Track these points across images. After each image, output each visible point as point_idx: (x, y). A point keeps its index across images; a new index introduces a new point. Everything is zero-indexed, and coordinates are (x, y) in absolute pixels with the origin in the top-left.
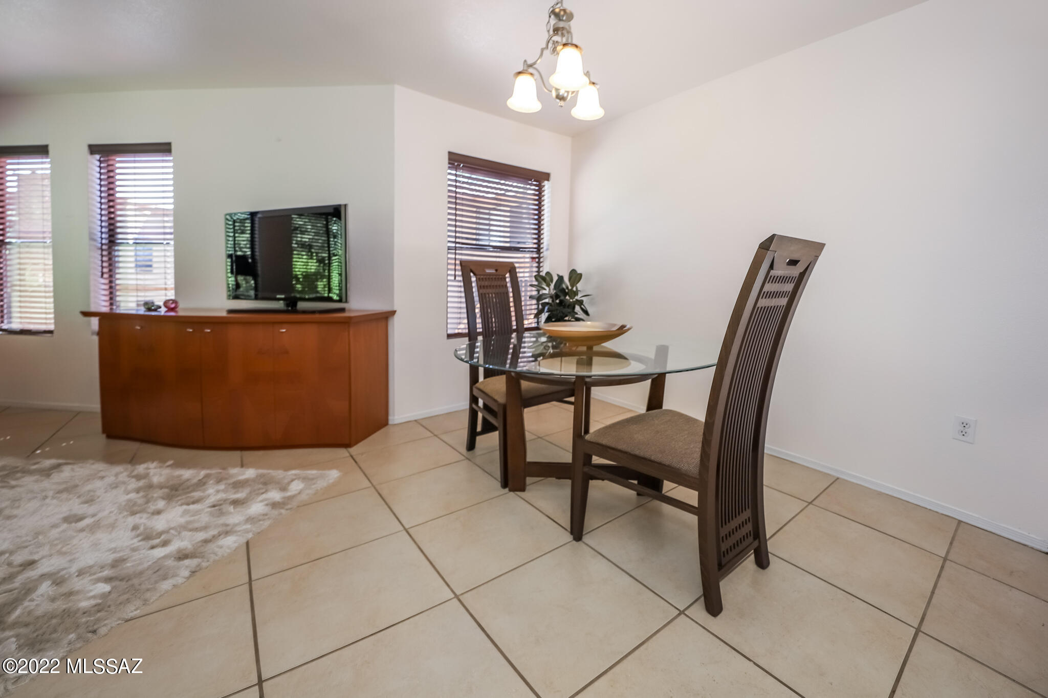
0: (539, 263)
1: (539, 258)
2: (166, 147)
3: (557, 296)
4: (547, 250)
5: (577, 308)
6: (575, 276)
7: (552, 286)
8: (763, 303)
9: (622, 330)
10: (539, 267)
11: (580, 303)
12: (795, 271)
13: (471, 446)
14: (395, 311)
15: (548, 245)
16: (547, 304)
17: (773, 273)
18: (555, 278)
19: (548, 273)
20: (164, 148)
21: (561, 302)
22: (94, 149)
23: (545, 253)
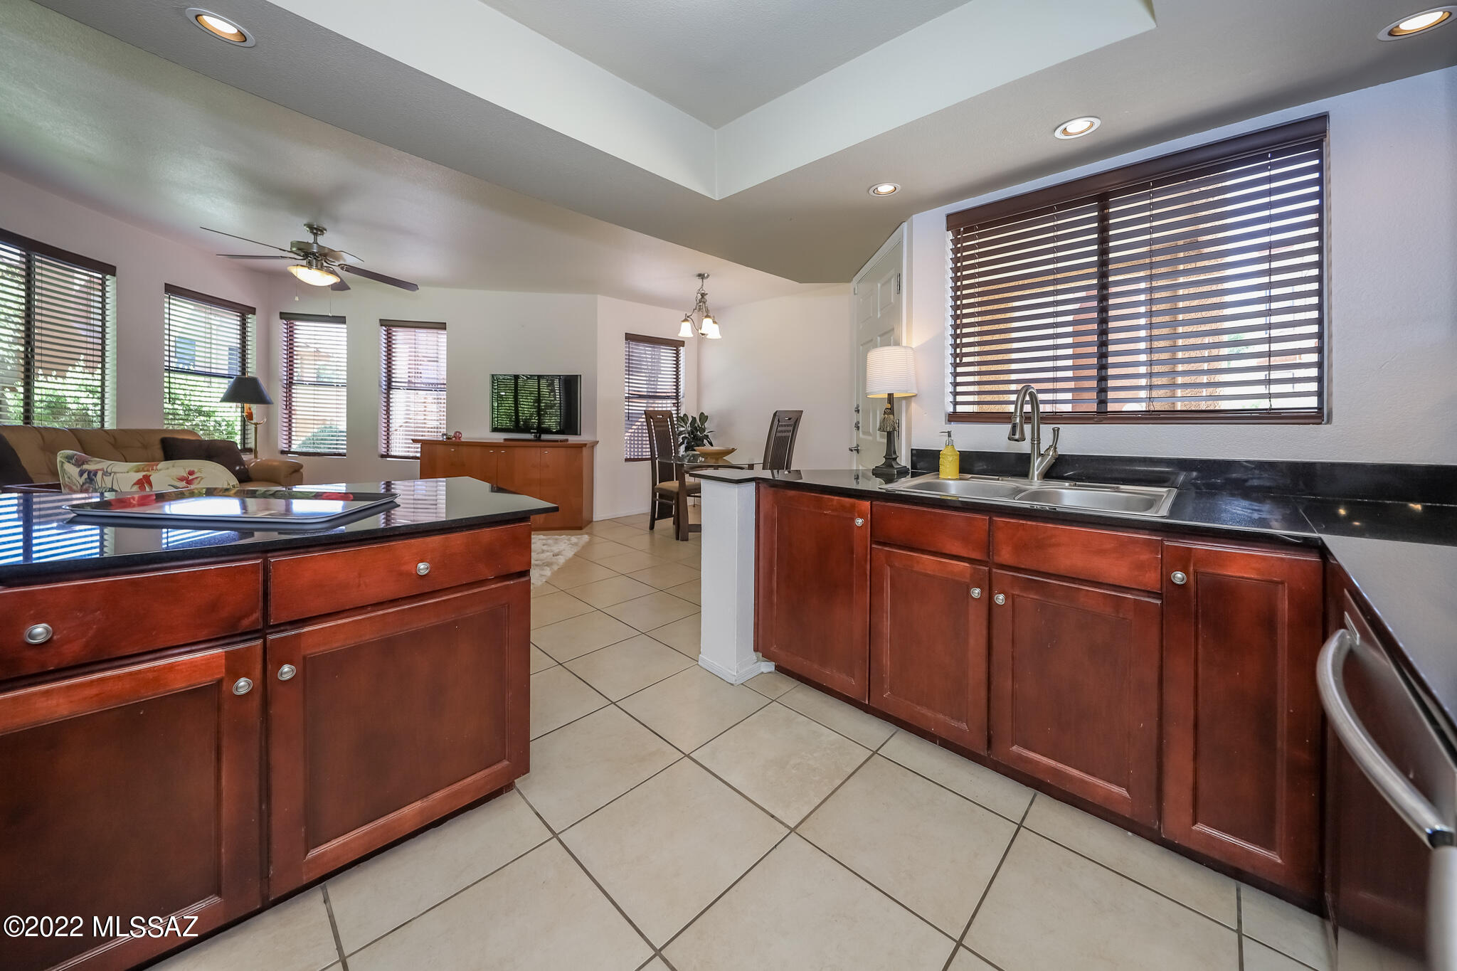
0: (678, 407)
1: (678, 403)
2: (443, 326)
3: (692, 432)
4: (683, 397)
5: (705, 441)
6: (704, 418)
7: (688, 424)
8: (779, 434)
9: (733, 450)
10: (677, 410)
11: (707, 437)
12: (792, 422)
13: (652, 527)
14: (598, 442)
15: (684, 394)
16: (686, 437)
17: (780, 423)
18: (690, 419)
19: (685, 415)
20: (441, 326)
21: (694, 436)
22: (383, 323)
23: (682, 400)
